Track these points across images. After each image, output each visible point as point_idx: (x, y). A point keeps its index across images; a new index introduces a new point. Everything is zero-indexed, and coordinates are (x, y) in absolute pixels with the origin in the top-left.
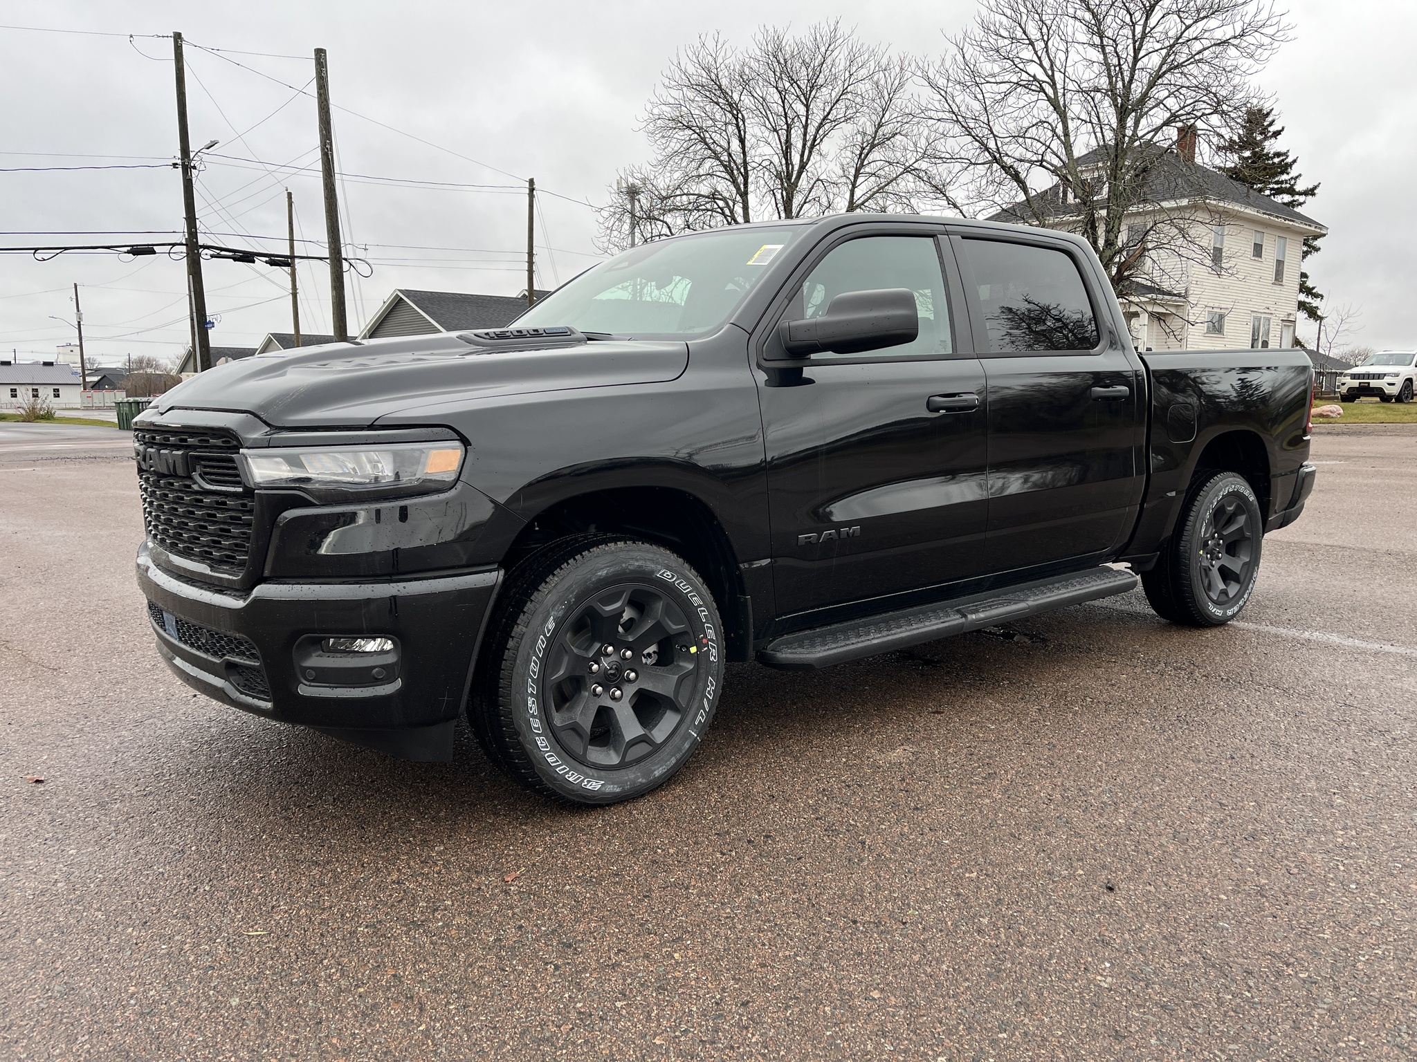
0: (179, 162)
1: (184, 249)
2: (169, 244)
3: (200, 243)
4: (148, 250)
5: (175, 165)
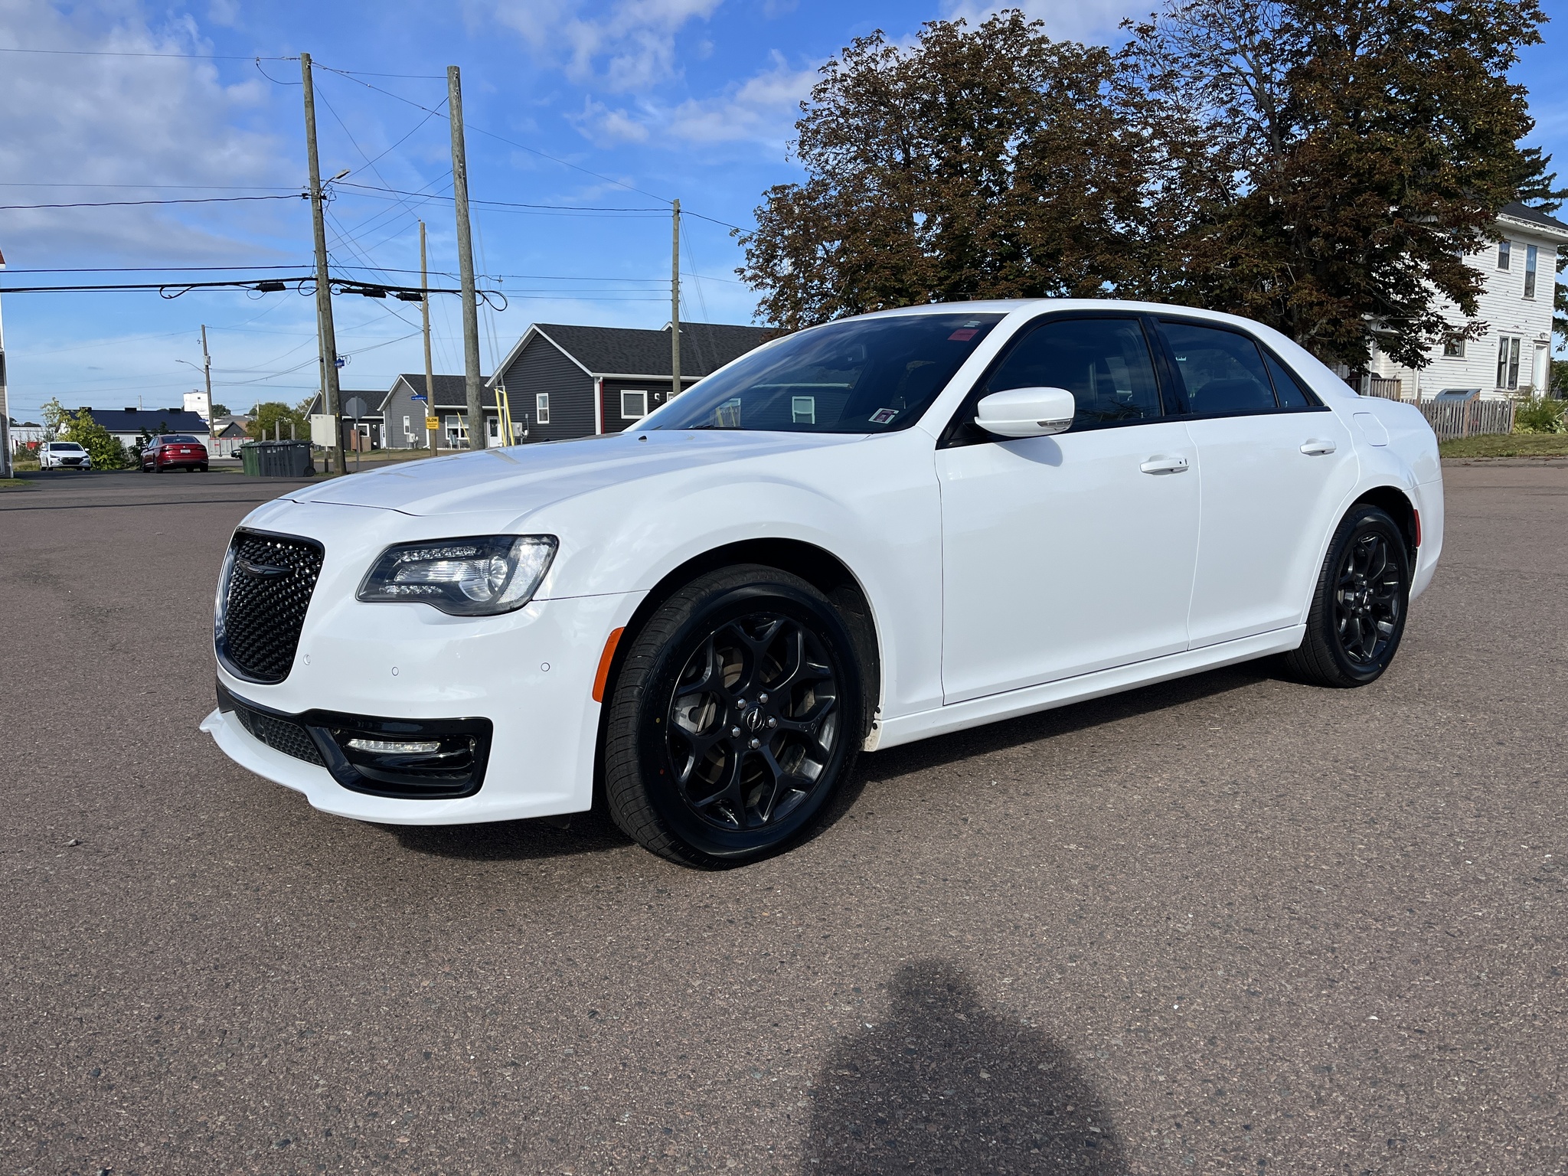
0: (309, 192)
1: (314, 283)
2: (298, 279)
3: (330, 277)
5: (304, 195)
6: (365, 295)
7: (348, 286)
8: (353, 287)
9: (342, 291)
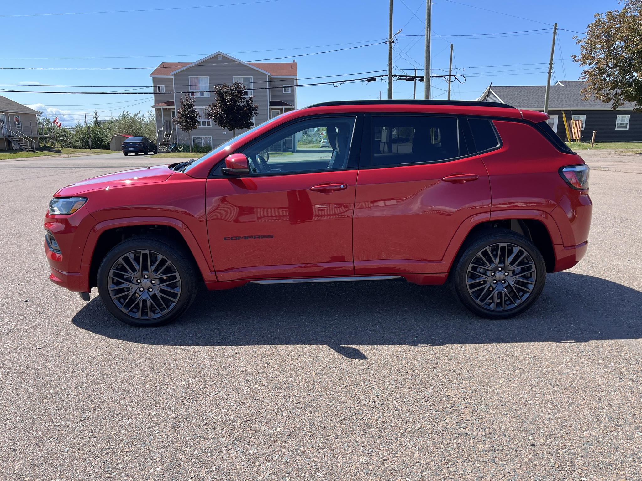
0: (388, 40)
1: (387, 77)
3: (393, 74)
4: (373, 79)
5: (386, 42)
6: (407, 80)
7: (400, 77)
8: (402, 78)
9: (397, 79)
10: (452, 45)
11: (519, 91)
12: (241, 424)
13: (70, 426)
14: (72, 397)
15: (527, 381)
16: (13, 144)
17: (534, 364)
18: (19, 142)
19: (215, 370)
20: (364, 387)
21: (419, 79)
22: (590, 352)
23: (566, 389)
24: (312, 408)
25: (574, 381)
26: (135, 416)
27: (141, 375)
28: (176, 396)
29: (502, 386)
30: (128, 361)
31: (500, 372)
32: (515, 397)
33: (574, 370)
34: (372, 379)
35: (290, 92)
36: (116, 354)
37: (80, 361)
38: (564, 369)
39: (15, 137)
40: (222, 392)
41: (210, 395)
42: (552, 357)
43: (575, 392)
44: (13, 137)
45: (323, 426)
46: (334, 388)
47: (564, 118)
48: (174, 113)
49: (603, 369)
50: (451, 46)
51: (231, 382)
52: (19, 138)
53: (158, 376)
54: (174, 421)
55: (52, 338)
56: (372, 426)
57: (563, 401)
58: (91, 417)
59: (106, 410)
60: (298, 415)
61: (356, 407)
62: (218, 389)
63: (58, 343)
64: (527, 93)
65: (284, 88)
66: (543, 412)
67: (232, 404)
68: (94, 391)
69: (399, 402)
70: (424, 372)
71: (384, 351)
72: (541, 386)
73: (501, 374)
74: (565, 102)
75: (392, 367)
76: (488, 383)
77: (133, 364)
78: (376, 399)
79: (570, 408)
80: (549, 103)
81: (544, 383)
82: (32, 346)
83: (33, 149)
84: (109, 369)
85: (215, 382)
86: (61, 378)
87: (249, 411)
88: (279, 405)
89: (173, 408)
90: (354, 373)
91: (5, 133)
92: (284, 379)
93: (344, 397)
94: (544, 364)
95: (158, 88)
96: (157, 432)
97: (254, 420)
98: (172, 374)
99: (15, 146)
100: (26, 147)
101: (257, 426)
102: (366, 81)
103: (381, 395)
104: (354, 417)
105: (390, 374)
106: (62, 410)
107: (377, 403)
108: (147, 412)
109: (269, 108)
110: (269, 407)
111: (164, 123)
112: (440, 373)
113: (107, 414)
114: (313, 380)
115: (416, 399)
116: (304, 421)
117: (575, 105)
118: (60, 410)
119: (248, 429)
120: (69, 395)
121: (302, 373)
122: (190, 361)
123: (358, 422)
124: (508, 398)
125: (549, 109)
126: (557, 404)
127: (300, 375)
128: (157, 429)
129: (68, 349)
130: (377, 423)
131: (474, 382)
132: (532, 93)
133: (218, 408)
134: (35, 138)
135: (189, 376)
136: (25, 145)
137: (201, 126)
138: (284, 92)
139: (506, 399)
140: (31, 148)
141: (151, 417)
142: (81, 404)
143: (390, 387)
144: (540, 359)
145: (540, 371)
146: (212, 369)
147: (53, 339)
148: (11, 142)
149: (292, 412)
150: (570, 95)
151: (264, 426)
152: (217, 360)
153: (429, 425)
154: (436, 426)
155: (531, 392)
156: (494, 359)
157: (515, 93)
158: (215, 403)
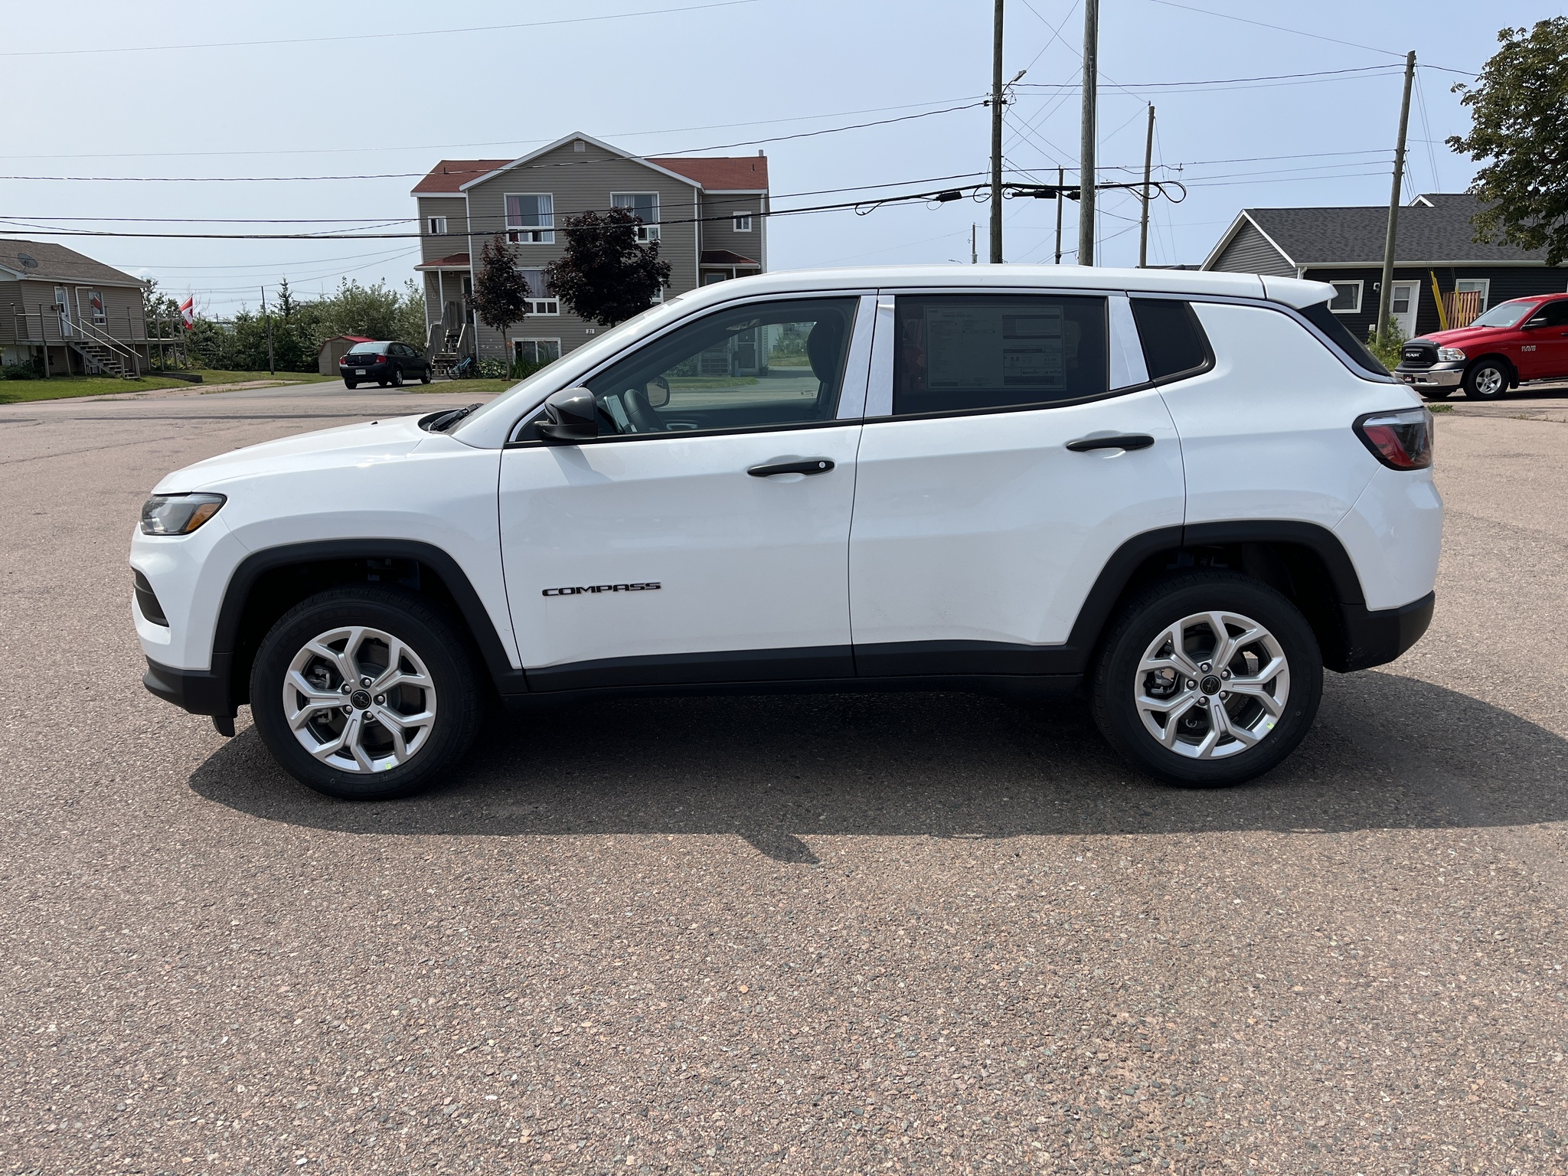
0: (990, 98)
1: (989, 190)
2: (974, 187)
3: (1004, 182)
4: (952, 195)
5: (986, 103)
6: (1037, 195)
7: (1020, 189)
8: (1025, 190)
9: (1014, 195)
10: (1152, 109)
11: (1321, 219)
12: (529, 1141)
13: (80, 1135)
14: (100, 1048)
15: (1324, 1018)
16: (86, 362)
17: (1343, 967)
18: (101, 356)
19: (485, 976)
20: (876, 1031)
21: (1069, 192)
22: (1497, 932)
23: (1433, 1044)
24: (728, 1093)
25: (1452, 1020)
26: (249, 1113)
27: (288, 988)
28: (368, 1052)
29: (1254, 1033)
30: (261, 945)
31: (1251, 989)
32: (1289, 1069)
33: (1454, 985)
34: (898, 1009)
35: (750, 230)
36: (233, 923)
37: (140, 942)
38: (1425, 984)
39: (90, 345)
40: (491, 1042)
41: (460, 1051)
42: (1397, 946)
43: (1455, 1054)
44: (87, 343)
45: (753, 1150)
46: (794, 1032)
47: (1435, 288)
48: (468, 282)
49: (1532, 982)
50: (1148, 109)
51: (520, 1012)
52: (99, 347)
53: (330, 992)
54: (351, 1130)
55: (80, 876)
56: (886, 1152)
57: (1420, 1081)
58: (138, 1110)
59: (178, 1089)
60: (688, 1115)
61: (847, 1092)
62: (483, 1032)
63: (93, 891)
64: (1342, 225)
65: (735, 220)
66: (1366, 1115)
67: (515, 1077)
68: (157, 1033)
69: (966, 1078)
70: (1042, 986)
71: (940, 923)
72: (1363, 1034)
73: (1252, 995)
74: (1436, 246)
75: (956, 969)
76: (1214, 1025)
77: (272, 955)
78: (904, 1068)
79: (1440, 1102)
80: (1398, 250)
81: (1370, 1026)
82: (27, 897)
83: (135, 372)
84: (209, 968)
85: (477, 1010)
86: (83, 991)
87: (558, 1099)
88: (641, 1084)
89: (356, 1090)
90: (853, 989)
91: (66, 334)
92: (664, 1005)
93: (819, 1062)
94: (1371, 966)
95: (430, 221)
96: (299, 1162)
97: (566, 1131)
98: (369, 986)
99: (91, 362)
100: (118, 368)
101: (573, 1147)
102: (937, 199)
103: (921, 1055)
104: (841, 1125)
105: (949, 991)
106: (69, 1086)
107: (907, 1079)
108: (285, 1101)
109: (700, 269)
110: (613, 1087)
111: (446, 309)
112: (1085, 991)
113: (180, 1103)
114: (740, 1008)
115: (1014, 1071)
116: (703, 1134)
117: (1462, 253)
118: (64, 1086)
119: (547, 1157)
120: (94, 1041)
121: (714, 987)
122: (423, 947)
123: (850, 1138)
124: (1269, 1070)
125: (1397, 263)
126: (1405, 1090)
127: (706, 992)
128: (303, 1152)
129: (114, 906)
130: (902, 1144)
131: (1178, 1020)
132: (1353, 226)
133: (475, 1090)
134: (140, 348)
135: (413, 992)
136: (115, 364)
137: (535, 313)
138: (735, 230)
139: (1263, 1073)
140: (130, 371)
141: (293, 1115)
142: (117, 1071)
143: (945, 1032)
144: (1361, 953)
145: (1360, 989)
146: (477, 970)
147: (84, 879)
148: (81, 356)
149: (671, 1106)
150: (1449, 228)
151: (592, 1148)
152: (494, 945)
153: (1046, 1154)
154: (1064, 1157)
155: (1333, 1053)
156: (1236, 951)
157: (1311, 227)
158: (470, 1074)
